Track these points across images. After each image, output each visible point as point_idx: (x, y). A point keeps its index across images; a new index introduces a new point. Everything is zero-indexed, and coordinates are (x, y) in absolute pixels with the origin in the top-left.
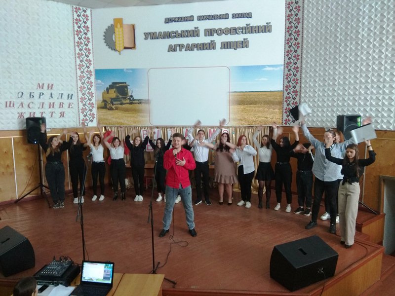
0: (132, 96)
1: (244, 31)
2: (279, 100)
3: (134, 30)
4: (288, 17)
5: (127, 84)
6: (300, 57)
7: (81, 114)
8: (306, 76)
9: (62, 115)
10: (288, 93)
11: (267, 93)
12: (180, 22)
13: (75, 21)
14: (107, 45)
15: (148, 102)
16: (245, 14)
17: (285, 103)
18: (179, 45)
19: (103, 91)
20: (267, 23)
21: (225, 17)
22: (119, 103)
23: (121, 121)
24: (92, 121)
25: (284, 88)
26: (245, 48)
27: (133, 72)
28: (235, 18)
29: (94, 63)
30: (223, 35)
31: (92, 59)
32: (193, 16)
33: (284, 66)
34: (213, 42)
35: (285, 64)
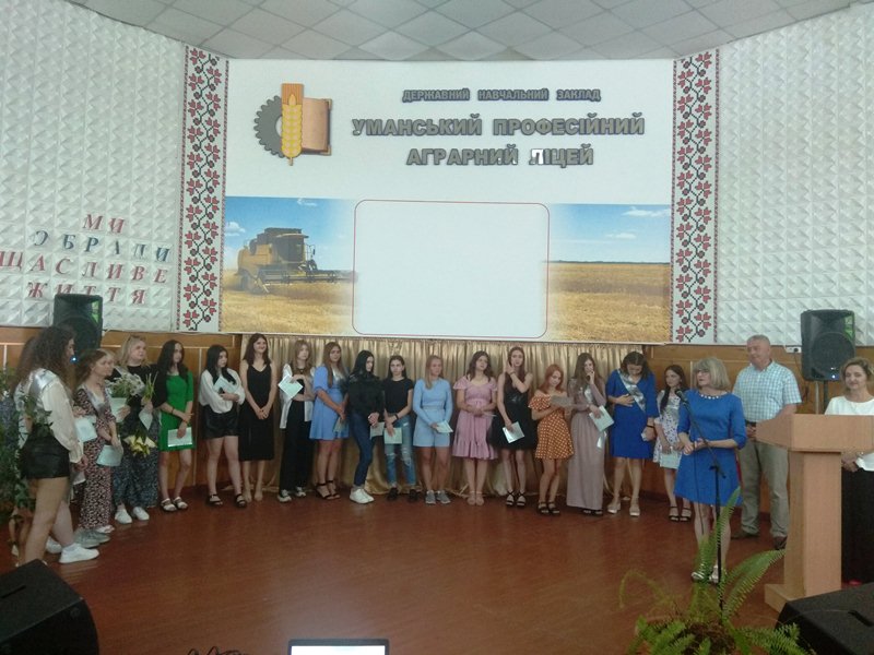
0: (312, 262)
1: (582, 127)
2: (662, 283)
3: (329, 111)
4: (681, 104)
5: (303, 233)
6: (712, 189)
7: (184, 301)
8: (730, 230)
9: (139, 297)
10: (685, 269)
11: (635, 267)
12: (438, 102)
13: (189, 81)
14: (261, 143)
15: (351, 277)
16: (586, 91)
17: (676, 291)
18: (433, 152)
19: (243, 248)
20: (634, 114)
21: (542, 95)
22: (280, 277)
23: (283, 321)
24: (207, 319)
25: (672, 257)
26: (585, 166)
27: (320, 207)
28: (563, 99)
29: (224, 183)
30: (536, 134)
31: (220, 173)
32: (467, 90)
33: (673, 210)
34: (511, 148)
35: (675, 203)
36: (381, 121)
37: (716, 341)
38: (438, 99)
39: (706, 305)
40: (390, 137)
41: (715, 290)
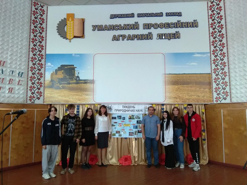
0: (78, 77)
1: (176, 25)
2: (208, 81)
3: (84, 23)
4: (211, 16)
6: (225, 45)
7: (29, 92)
9: (11, 90)
10: (217, 75)
11: (198, 75)
13: (33, 13)
14: (59, 35)
15: (92, 82)
16: (176, 13)
17: (214, 83)
18: (122, 36)
19: (52, 72)
20: (194, 20)
21: (160, 15)
22: (66, 82)
23: (67, 99)
25: (211, 71)
26: (177, 39)
27: (81, 57)
28: (168, 16)
30: (159, 29)
31: (44, 45)
32: (133, 13)
33: (210, 54)
34: (150, 34)
35: (211, 52)
36: (102, 25)
37: (231, 101)
38: (123, 17)
39: (226, 88)
40: (106, 30)
41: (230, 82)
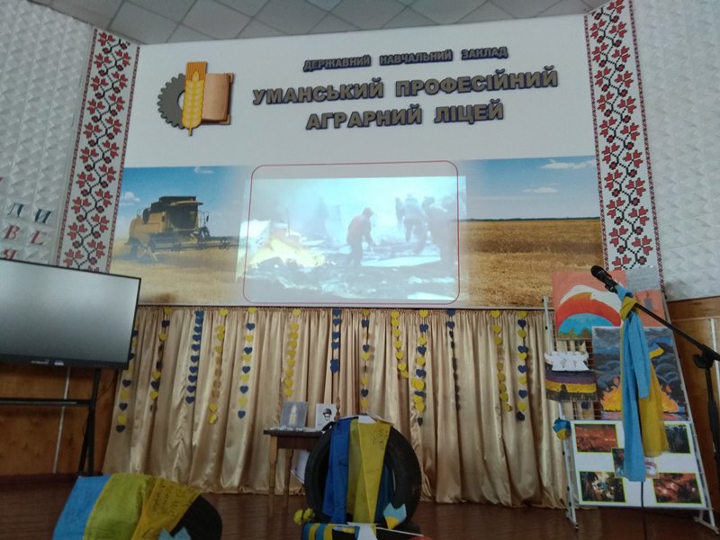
0: (205, 229)
1: (490, 84)
2: (593, 240)
3: (231, 85)
4: (596, 54)
5: (198, 200)
6: (640, 130)
8: (667, 168)
9: (9, 256)
10: (618, 221)
11: (559, 223)
12: (339, 70)
13: (95, 59)
14: (162, 117)
15: (244, 243)
16: (492, 50)
17: (610, 246)
18: (333, 116)
19: (135, 217)
20: (545, 68)
21: (446, 57)
22: (170, 245)
23: (169, 290)
25: (602, 211)
26: (495, 121)
27: (217, 174)
28: (468, 59)
29: (124, 155)
30: (441, 94)
31: (120, 144)
32: (368, 56)
33: (598, 160)
34: (416, 108)
35: (600, 153)
36: (282, 91)
38: (339, 67)
39: (648, 258)
40: (291, 103)
